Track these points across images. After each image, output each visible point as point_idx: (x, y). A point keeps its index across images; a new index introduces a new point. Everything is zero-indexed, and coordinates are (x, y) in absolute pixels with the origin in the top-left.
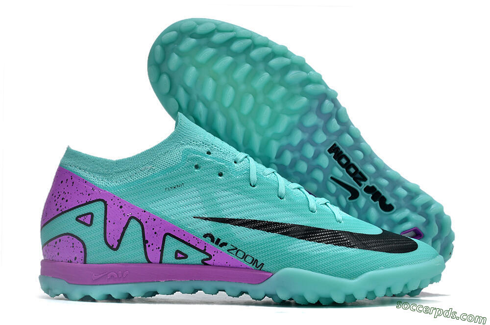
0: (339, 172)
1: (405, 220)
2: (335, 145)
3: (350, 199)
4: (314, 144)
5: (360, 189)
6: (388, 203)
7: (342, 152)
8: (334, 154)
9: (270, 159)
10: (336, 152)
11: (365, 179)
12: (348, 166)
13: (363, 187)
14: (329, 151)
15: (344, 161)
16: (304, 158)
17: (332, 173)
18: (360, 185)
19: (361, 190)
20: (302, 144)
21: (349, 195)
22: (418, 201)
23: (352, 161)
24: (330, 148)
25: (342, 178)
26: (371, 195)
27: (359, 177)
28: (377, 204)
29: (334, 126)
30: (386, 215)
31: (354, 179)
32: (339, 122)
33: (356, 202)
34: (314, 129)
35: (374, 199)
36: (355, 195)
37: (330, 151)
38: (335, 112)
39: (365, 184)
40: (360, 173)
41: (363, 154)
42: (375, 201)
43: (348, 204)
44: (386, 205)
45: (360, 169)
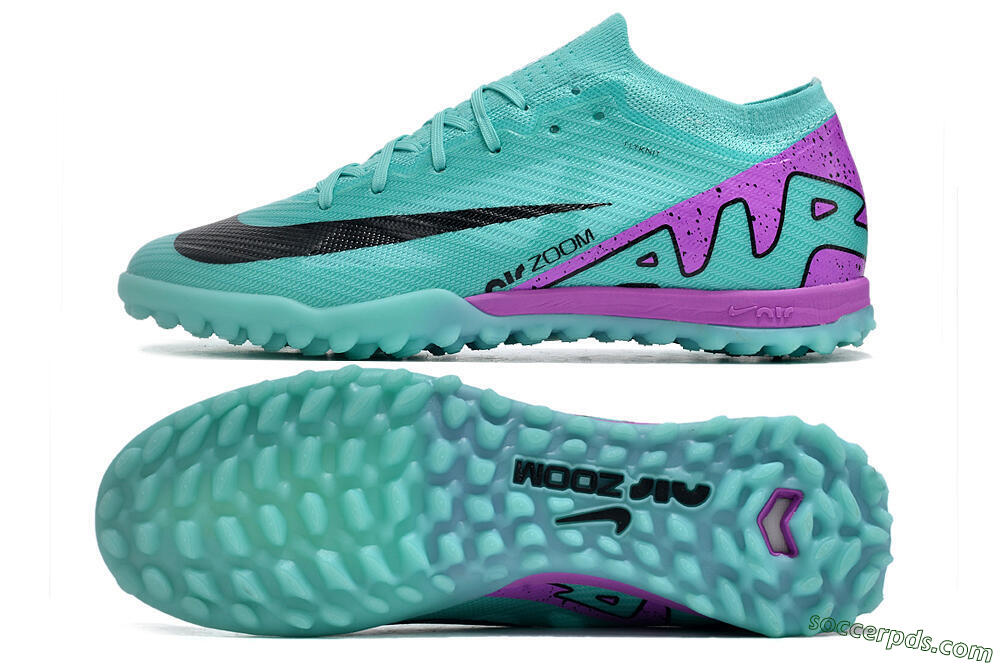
0: (562, 503)
1: (746, 492)
2: (519, 462)
3: (620, 530)
4: (480, 490)
5: (623, 502)
6: (691, 487)
7: (541, 466)
8: (529, 479)
9: (422, 573)
10: (531, 473)
11: (620, 478)
12: (571, 479)
13: (626, 494)
14: (516, 480)
15: (557, 477)
16: (483, 527)
17: (551, 513)
18: (618, 494)
19: (625, 501)
20: (459, 505)
21: (610, 527)
22: (742, 445)
23: (572, 467)
24: (515, 474)
25: (576, 507)
26: (651, 497)
27: (605, 483)
28: (673, 503)
29: (492, 433)
30: (704, 509)
31: (599, 494)
32: (496, 420)
33: (634, 529)
34: (461, 464)
35: (662, 498)
36: (622, 518)
37: (518, 479)
38: (476, 409)
39: (624, 487)
40: (604, 475)
41: (580, 441)
42: (665, 500)
43: (622, 544)
44: (690, 493)
45: (597, 469)
